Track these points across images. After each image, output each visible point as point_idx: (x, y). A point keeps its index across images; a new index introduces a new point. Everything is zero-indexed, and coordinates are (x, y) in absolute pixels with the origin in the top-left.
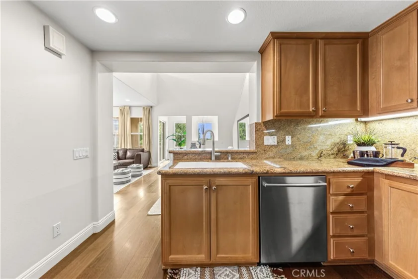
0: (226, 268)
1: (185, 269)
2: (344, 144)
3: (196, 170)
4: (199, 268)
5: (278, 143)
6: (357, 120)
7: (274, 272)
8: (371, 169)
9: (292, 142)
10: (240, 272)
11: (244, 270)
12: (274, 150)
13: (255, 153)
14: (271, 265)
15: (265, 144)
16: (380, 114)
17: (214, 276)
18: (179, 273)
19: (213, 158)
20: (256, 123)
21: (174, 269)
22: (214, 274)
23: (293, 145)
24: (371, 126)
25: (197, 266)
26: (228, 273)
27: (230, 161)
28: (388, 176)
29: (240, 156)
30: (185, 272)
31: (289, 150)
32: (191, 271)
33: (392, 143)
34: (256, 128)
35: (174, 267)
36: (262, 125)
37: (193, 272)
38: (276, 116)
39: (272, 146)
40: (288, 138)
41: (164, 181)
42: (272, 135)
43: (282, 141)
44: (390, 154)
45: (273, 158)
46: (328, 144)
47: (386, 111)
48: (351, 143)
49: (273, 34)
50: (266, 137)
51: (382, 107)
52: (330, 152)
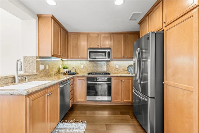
9: (48, 68)
12: (43, 72)
13: (36, 74)
15: (40, 69)
16: (71, 59)
20: (36, 57)
23: (48, 70)
28: (77, 77)
31: (47, 72)
34: (36, 59)
36: (39, 58)
38: (52, 55)
39: (42, 70)
40: (47, 66)
41: (28, 99)
42: (42, 64)
43: (45, 68)
44: (73, 71)
45: (42, 77)
46: (56, 68)
47: (73, 58)
48: (60, 68)
49: (53, 16)
50: (40, 65)
51: (71, 57)
52: (57, 72)
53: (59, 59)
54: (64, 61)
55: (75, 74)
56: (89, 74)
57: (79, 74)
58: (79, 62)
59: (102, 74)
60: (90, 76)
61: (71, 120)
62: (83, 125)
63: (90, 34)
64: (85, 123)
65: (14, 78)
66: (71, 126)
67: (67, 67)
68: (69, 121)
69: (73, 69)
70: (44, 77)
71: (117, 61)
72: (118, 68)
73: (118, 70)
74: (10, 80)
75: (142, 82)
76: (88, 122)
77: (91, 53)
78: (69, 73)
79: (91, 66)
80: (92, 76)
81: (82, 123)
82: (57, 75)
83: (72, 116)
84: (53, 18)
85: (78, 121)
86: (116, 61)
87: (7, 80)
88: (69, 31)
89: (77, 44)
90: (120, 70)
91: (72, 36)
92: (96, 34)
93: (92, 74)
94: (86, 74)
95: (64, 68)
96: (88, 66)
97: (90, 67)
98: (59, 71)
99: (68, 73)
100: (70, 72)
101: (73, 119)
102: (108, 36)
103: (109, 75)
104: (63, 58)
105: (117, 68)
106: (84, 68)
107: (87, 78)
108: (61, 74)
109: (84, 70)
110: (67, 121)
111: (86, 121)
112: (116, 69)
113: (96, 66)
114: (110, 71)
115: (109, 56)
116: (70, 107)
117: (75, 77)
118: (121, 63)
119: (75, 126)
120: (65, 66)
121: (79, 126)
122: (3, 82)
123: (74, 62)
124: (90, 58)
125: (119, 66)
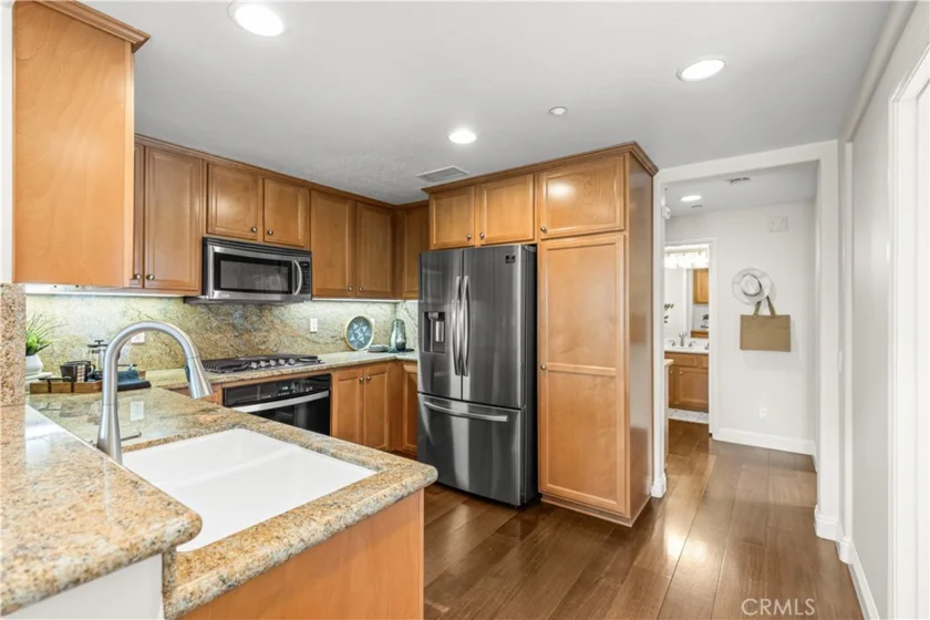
33: (100, 344)
60: (243, 380)
72: (315, 331)
73: (317, 339)
77: (222, 262)
80: (252, 379)
90: (321, 341)
103: (315, 367)
105: (312, 330)
106: (151, 339)
107: (224, 389)
109: (153, 352)
112: (308, 336)
113: (219, 327)
114: (287, 344)
115: (305, 284)
118: (328, 311)
124: (217, 286)
125: (319, 322)
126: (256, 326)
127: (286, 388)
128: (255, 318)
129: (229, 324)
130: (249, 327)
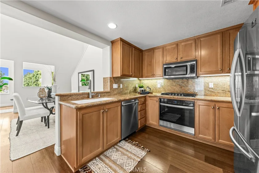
0: (109, 150)
1: (89, 163)
2: (136, 87)
3: (98, 103)
4: (97, 158)
5: (118, 87)
6: (138, 79)
7: (126, 141)
8: (146, 95)
9: (122, 87)
10: (115, 148)
11: (116, 146)
12: (117, 90)
13: (110, 92)
14: (124, 139)
15: (114, 88)
16: (146, 78)
17: (106, 156)
18: (88, 166)
19: (90, 97)
20: (110, 77)
21: (83, 167)
22: (105, 155)
23: (123, 88)
24: (143, 81)
25: (95, 158)
26: (111, 151)
27: (100, 98)
28: (150, 97)
29: (103, 95)
30: (91, 164)
31: (121, 90)
32: (94, 161)
33: (148, 87)
34: (110, 80)
35: (82, 167)
36: (112, 78)
37: (95, 161)
38: (121, 75)
39: (116, 89)
40: (121, 85)
41: (78, 112)
42: (116, 83)
43: (119, 86)
44: (148, 90)
45: (116, 94)
46: (132, 87)
47: (147, 77)
48: (137, 87)
49: (121, 39)
50: (114, 85)
51: (146, 75)
52: (132, 91)
53: (136, 79)
54: (141, 80)
55: (148, 94)
56: (162, 94)
57: (153, 93)
58: (156, 81)
59: (181, 95)
61: (134, 142)
62: (142, 152)
63: (166, 47)
64: (145, 152)
65: (89, 94)
66: (131, 148)
67: (142, 86)
68: (132, 142)
69: (148, 88)
70: (118, 95)
71: (210, 77)
72: (212, 87)
73: (213, 91)
74: (86, 96)
75: (254, 114)
76: (149, 151)
77: (167, 69)
78: (143, 92)
79: (169, 84)
81: (143, 150)
82: (133, 94)
83: (138, 137)
84: (122, 40)
85: (140, 145)
86: (208, 78)
87: (84, 95)
88: (143, 49)
89: (151, 62)
90: (216, 91)
91: (146, 54)
92: (173, 44)
93: (167, 94)
94: (159, 95)
95: (140, 87)
96: (166, 84)
97: (168, 86)
98: (136, 90)
99: (141, 92)
100: (145, 91)
101: (136, 141)
102: (192, 43)
104: (140, 78)
105: (210, 87)
106: (161, 87)
108: (137, 93)
109: (161, 89)
110: (130, 142)
111: (147, 149)
112: (209, 89)
113: (175, 85)
115: (193, 71)
116: (139, 127)
117: (147, 97)
118: (220, 80)
119: (134, 149)
120: (141, 85)
121: (137, 152)
122: (81, 97)
123: (150, 80)
124: (165, 75)
125: (214, 84)
126: (186, 85)
127: (176, 102)
128: (186, 83)
129: (178, 84)
130: (184, 85)
